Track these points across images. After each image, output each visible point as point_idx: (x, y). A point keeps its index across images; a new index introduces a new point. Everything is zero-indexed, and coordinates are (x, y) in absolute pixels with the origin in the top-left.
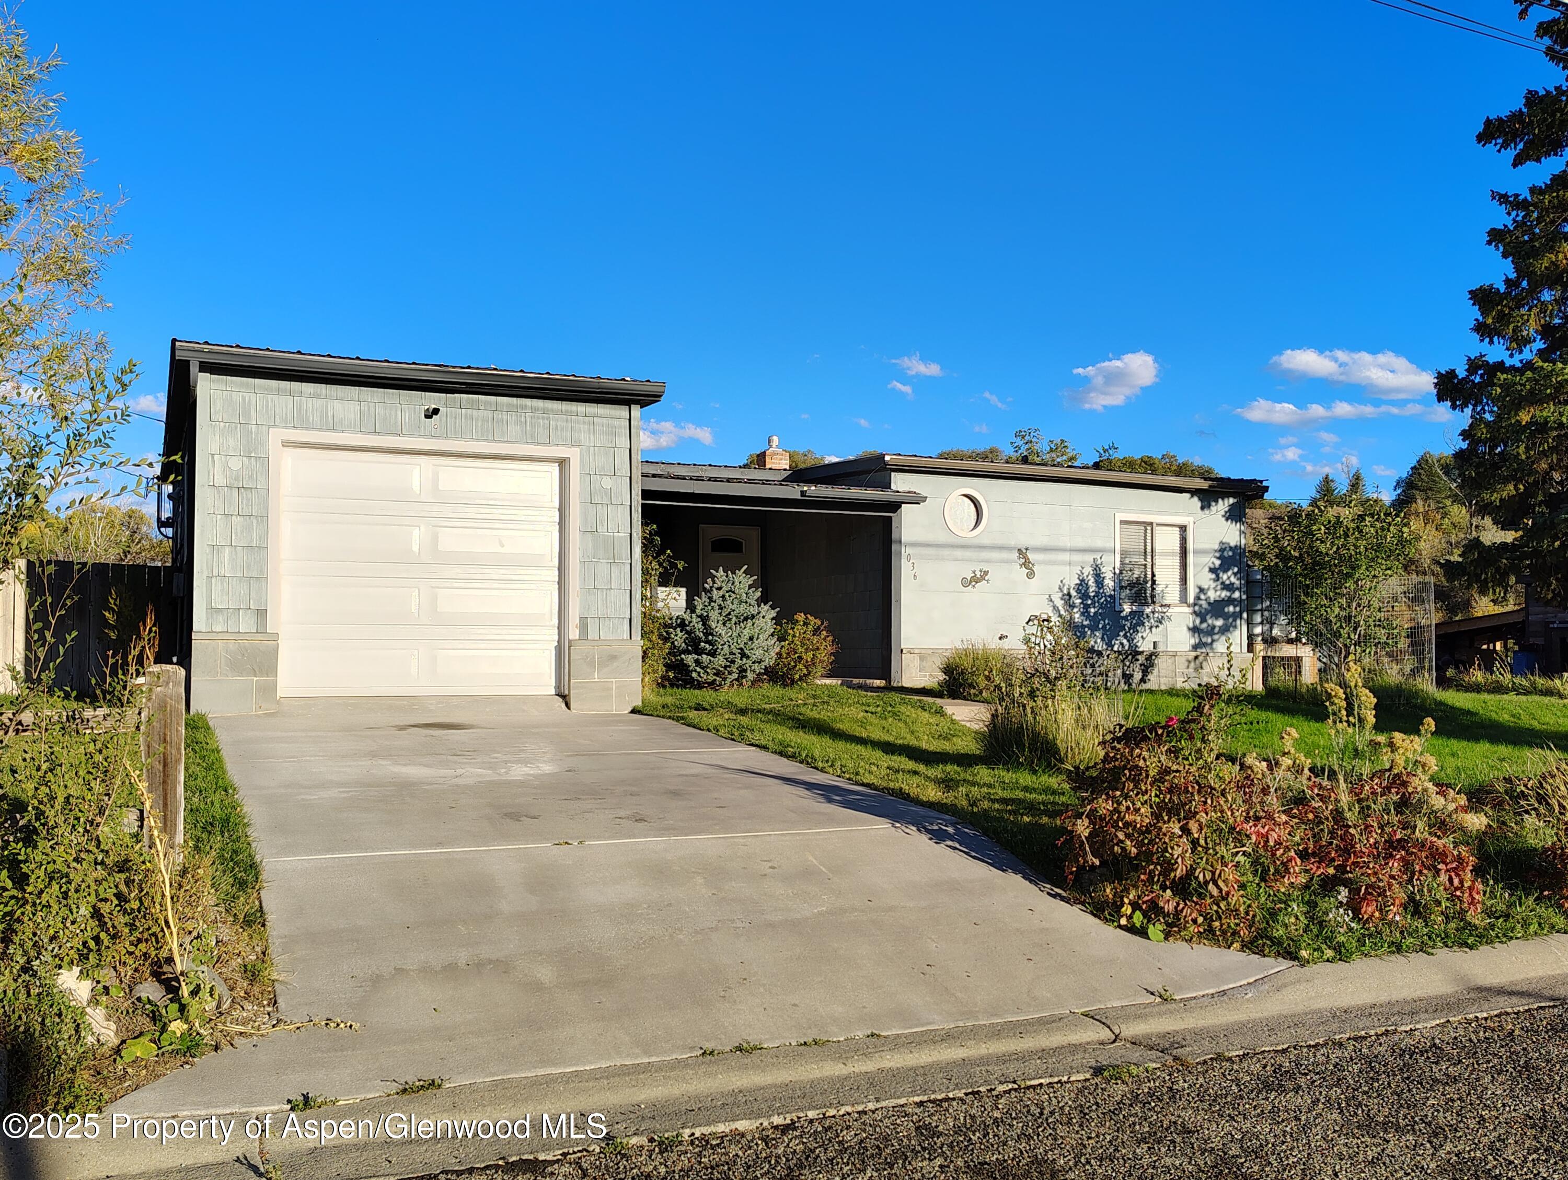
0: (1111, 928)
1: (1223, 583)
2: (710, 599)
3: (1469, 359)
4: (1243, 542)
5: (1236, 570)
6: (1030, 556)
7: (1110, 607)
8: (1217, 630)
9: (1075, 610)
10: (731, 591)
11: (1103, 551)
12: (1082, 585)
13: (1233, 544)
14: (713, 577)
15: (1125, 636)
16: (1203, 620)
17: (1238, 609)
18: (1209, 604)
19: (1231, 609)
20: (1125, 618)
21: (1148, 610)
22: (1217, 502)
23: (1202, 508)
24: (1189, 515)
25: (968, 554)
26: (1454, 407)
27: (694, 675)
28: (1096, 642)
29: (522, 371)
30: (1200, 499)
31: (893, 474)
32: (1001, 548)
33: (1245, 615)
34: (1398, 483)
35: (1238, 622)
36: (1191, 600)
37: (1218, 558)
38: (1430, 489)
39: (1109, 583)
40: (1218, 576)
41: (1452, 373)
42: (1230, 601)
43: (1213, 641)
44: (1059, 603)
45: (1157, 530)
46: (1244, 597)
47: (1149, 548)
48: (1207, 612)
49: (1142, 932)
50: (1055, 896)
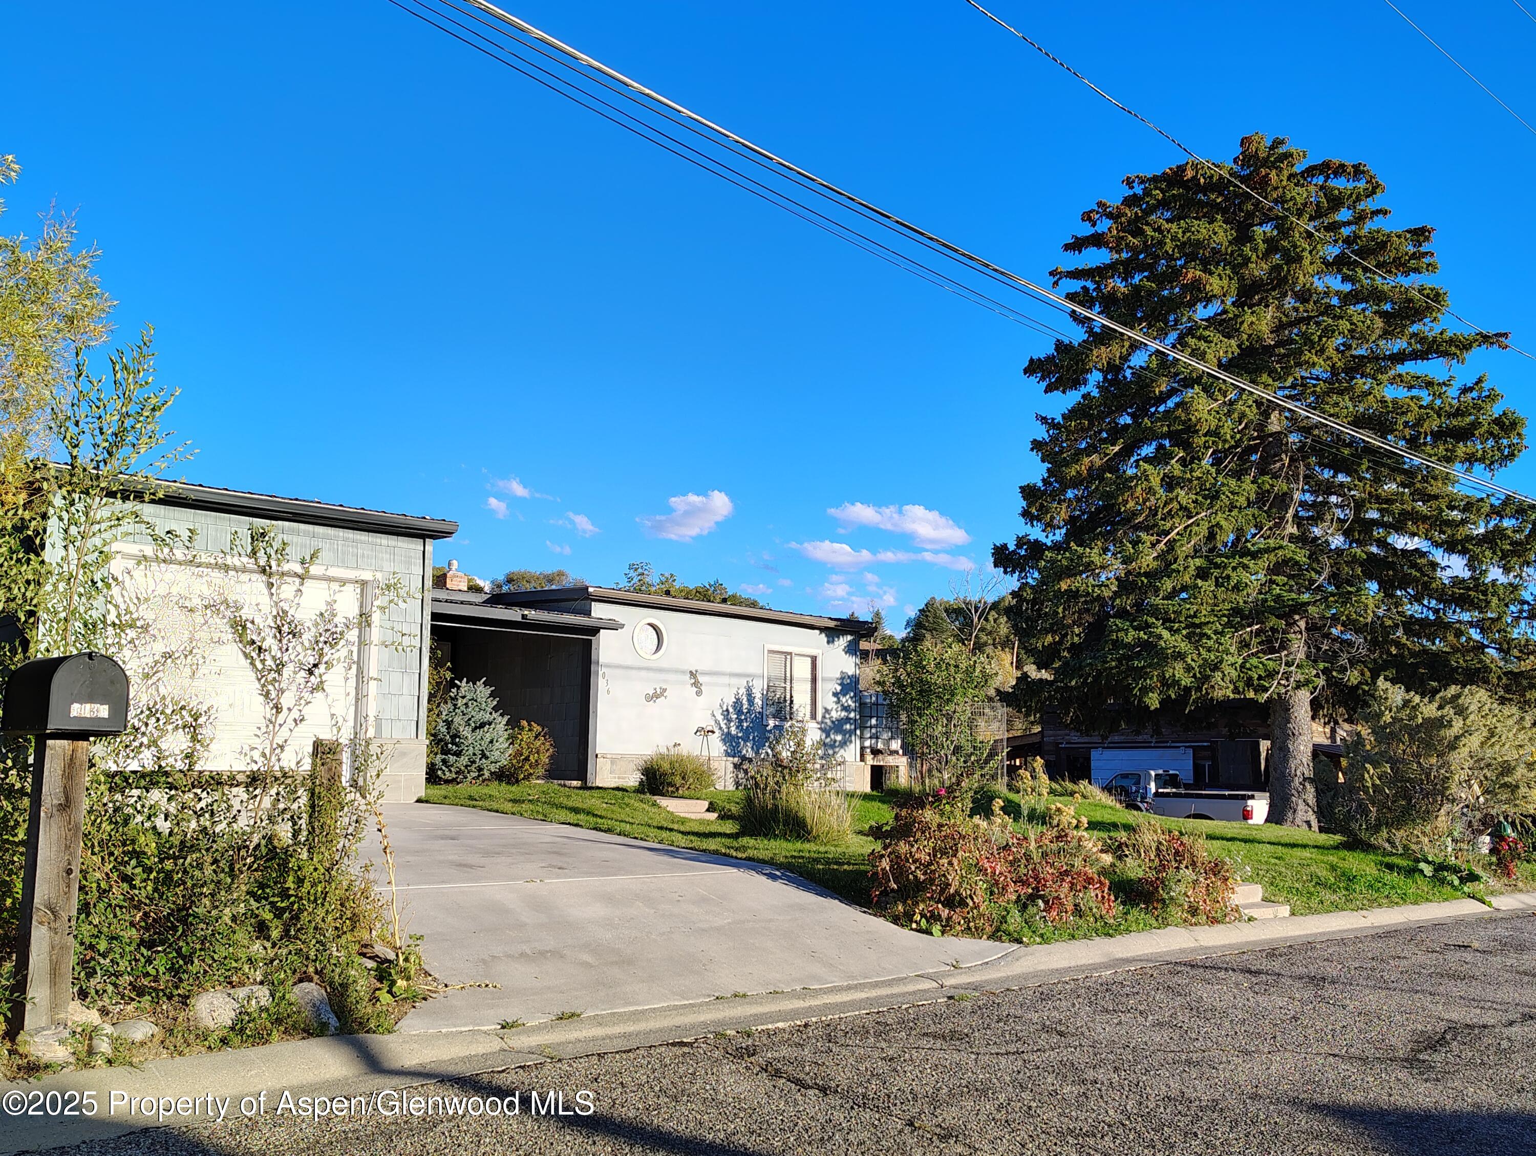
0: (907, 930)
1: (842, 705)
2: (455, 705)
3: (1018, 537)
4: (858, 672)
5: (852, 694)
6: (701, 679)
7: (759, 722)
8: (837, 744)
9: (732, 724)
10: (473, 699)
11: (753, 676)
12: (738, 703)
13: (850, 673)
14: (458, 687)
15: (770, 747)
16: (828, 736)
17: (853, 727)
18: (833, 722)
19: (848, 726)
20: (770, 731)
21: (787, 725)
22: (838, 638)
23: (828, 642)
24: (818, 648)
25: (651, 675)
26: (1005, 572)
27: (439, 773)
28: (747, 751)
29: (341, 506)
30: (826, 636)
31: (593, 603)
32: (676, 671)
33: (858, 732)
34: (908, 624)
35: (853, 738)
36: (819, 718)
37: (840, 685)
38: (935, 629)
39: (758, 702)
40: (839, 699)
41: (1005, 547)
42: (847, 720)
43: (834, 753)
44: (720, 718)
45: (796, 660)
46: (858, 717)
47: (788, 675)
48: (831, 729)
49: (928, 932)
50: (865, 912)
